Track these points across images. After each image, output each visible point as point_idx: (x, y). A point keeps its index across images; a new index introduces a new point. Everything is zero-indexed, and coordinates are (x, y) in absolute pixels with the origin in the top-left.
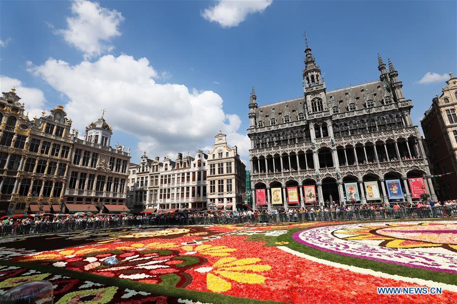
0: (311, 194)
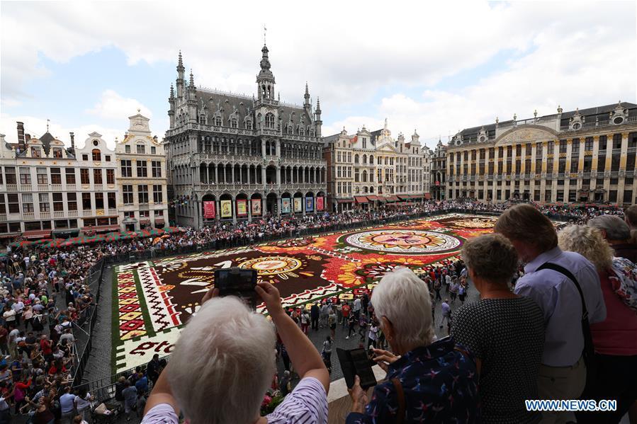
0: (257, 207)
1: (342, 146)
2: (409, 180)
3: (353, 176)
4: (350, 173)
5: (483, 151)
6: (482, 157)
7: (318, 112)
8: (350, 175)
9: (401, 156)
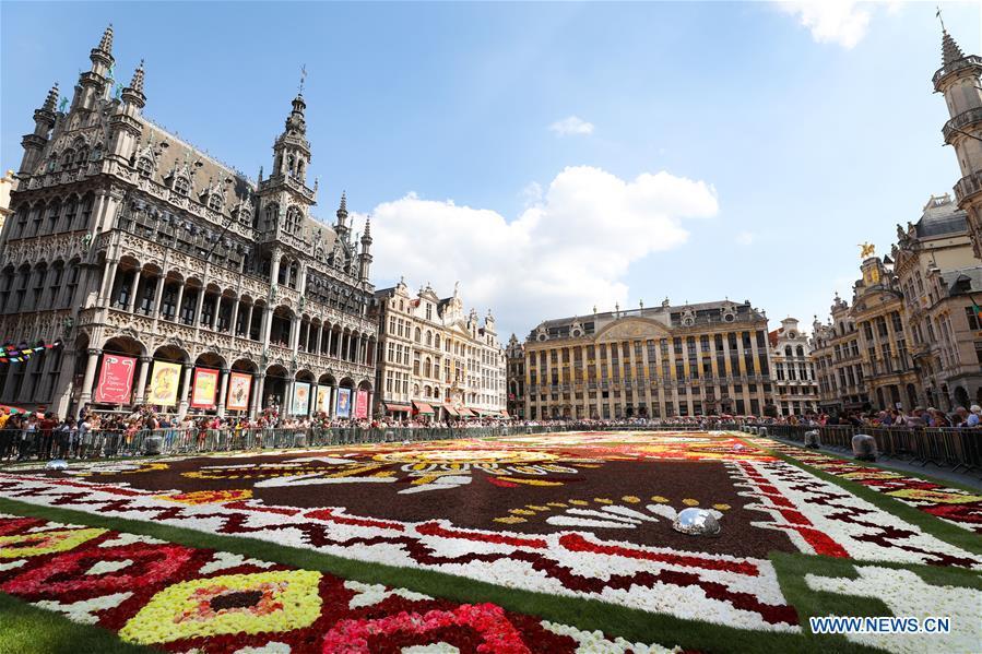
0: (241, 392)
1: (397, 308)
2: (484, 386)
3: (412, 365)
4: (407, 356)
5: (578, 350)
6: (578, 358)
7: (366, 241)
8: (406, 362)
9: (473, 345)
